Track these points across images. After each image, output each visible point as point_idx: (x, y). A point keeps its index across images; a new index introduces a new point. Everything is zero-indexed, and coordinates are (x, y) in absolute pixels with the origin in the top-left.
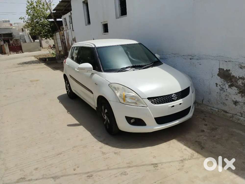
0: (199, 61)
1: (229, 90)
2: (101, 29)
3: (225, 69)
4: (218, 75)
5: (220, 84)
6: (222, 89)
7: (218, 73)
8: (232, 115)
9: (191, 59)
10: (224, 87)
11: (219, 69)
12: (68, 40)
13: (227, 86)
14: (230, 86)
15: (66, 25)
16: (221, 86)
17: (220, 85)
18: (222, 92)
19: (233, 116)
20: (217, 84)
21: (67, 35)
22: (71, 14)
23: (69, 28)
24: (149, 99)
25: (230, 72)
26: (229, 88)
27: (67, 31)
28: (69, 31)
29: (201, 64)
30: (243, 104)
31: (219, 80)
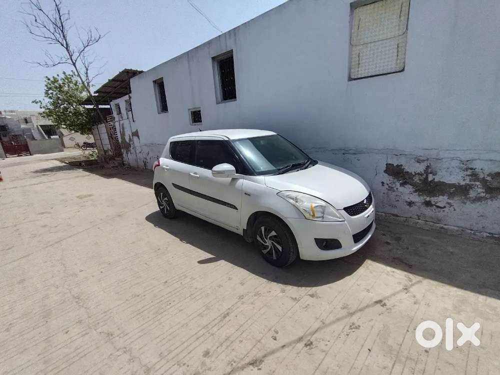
0: (356, 156)
1: (401, 189)
2: (188, 117)
3: (395, 165)
4: (386, 172)
5: (389, 182)
6: (391, 189)
7: (385, 169)
8: (405, 218)
9: (344, 154)
10: (394, 186)
11: (387, 164)
12: (123, 135)
13: (398, 184)
14: (402, 185)
15: (120, 113)
16: (390, 185)
17: (388, 184)
18: (390, 192)
19: (406, 220)
20: (383, 183)
21: (121, 127)
22: (130, 97)
23: (125, 116)
24: (345, 209)
25: (403, 167)
26: (401, 186)
27: (121, 122)
28: (126, 123)
29: (359, 160)
30: (420, 204)
31: (387, 179)
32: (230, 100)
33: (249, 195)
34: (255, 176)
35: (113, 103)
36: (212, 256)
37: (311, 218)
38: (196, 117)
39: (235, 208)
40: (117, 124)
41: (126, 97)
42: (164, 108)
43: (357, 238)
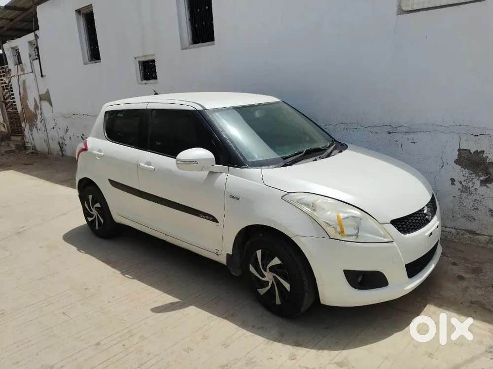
0: (410, 136)
1: (482, 190)
2: (135, 71)
3: (472, 151)
4: (457, 162)
5: (462, 179)
6: (465, 189)
7: (457, 158)
8: (489, 237)
9: (389, 133)
10: (470, 185)
11: (459, 150)
12: (24, 99)
13: (477, 183)
14: (484, 183)
15: (19, 62)
16: (464, 183)
17: (461, 182)
18: (464, 195)
19: (490, 240)
20: (453, 180)
21: (21, 87)
22: (36, 37)
23: (28, 69)
24: (394, 222)
25: (484, 156)
26: (481, 185)
27: (22, 78)
28: (29, 79)
29: (414, 143)
31: (459, 173)
32: (204, 44)
33: (237, 199)
34: (247, 168)
35: (8, 46)
36: (176, 300)
37: (339, 237)
38: (148, 70)
39: (214, 220)
40: (14, 81)
41: (31, 37)
42: (95, 55)
43: (413, 269)
